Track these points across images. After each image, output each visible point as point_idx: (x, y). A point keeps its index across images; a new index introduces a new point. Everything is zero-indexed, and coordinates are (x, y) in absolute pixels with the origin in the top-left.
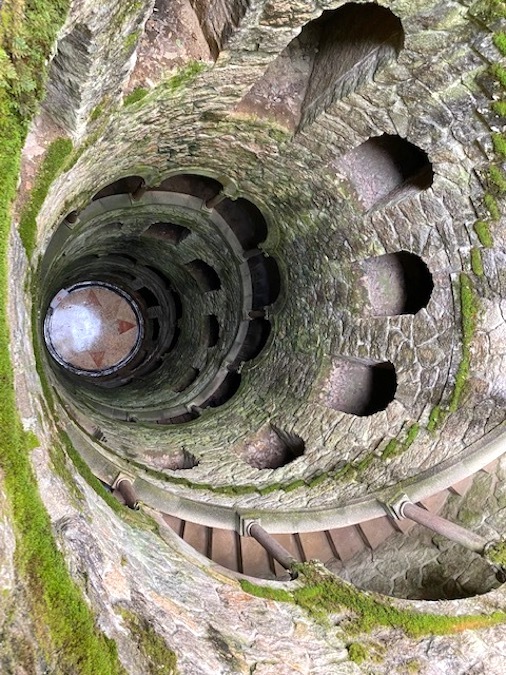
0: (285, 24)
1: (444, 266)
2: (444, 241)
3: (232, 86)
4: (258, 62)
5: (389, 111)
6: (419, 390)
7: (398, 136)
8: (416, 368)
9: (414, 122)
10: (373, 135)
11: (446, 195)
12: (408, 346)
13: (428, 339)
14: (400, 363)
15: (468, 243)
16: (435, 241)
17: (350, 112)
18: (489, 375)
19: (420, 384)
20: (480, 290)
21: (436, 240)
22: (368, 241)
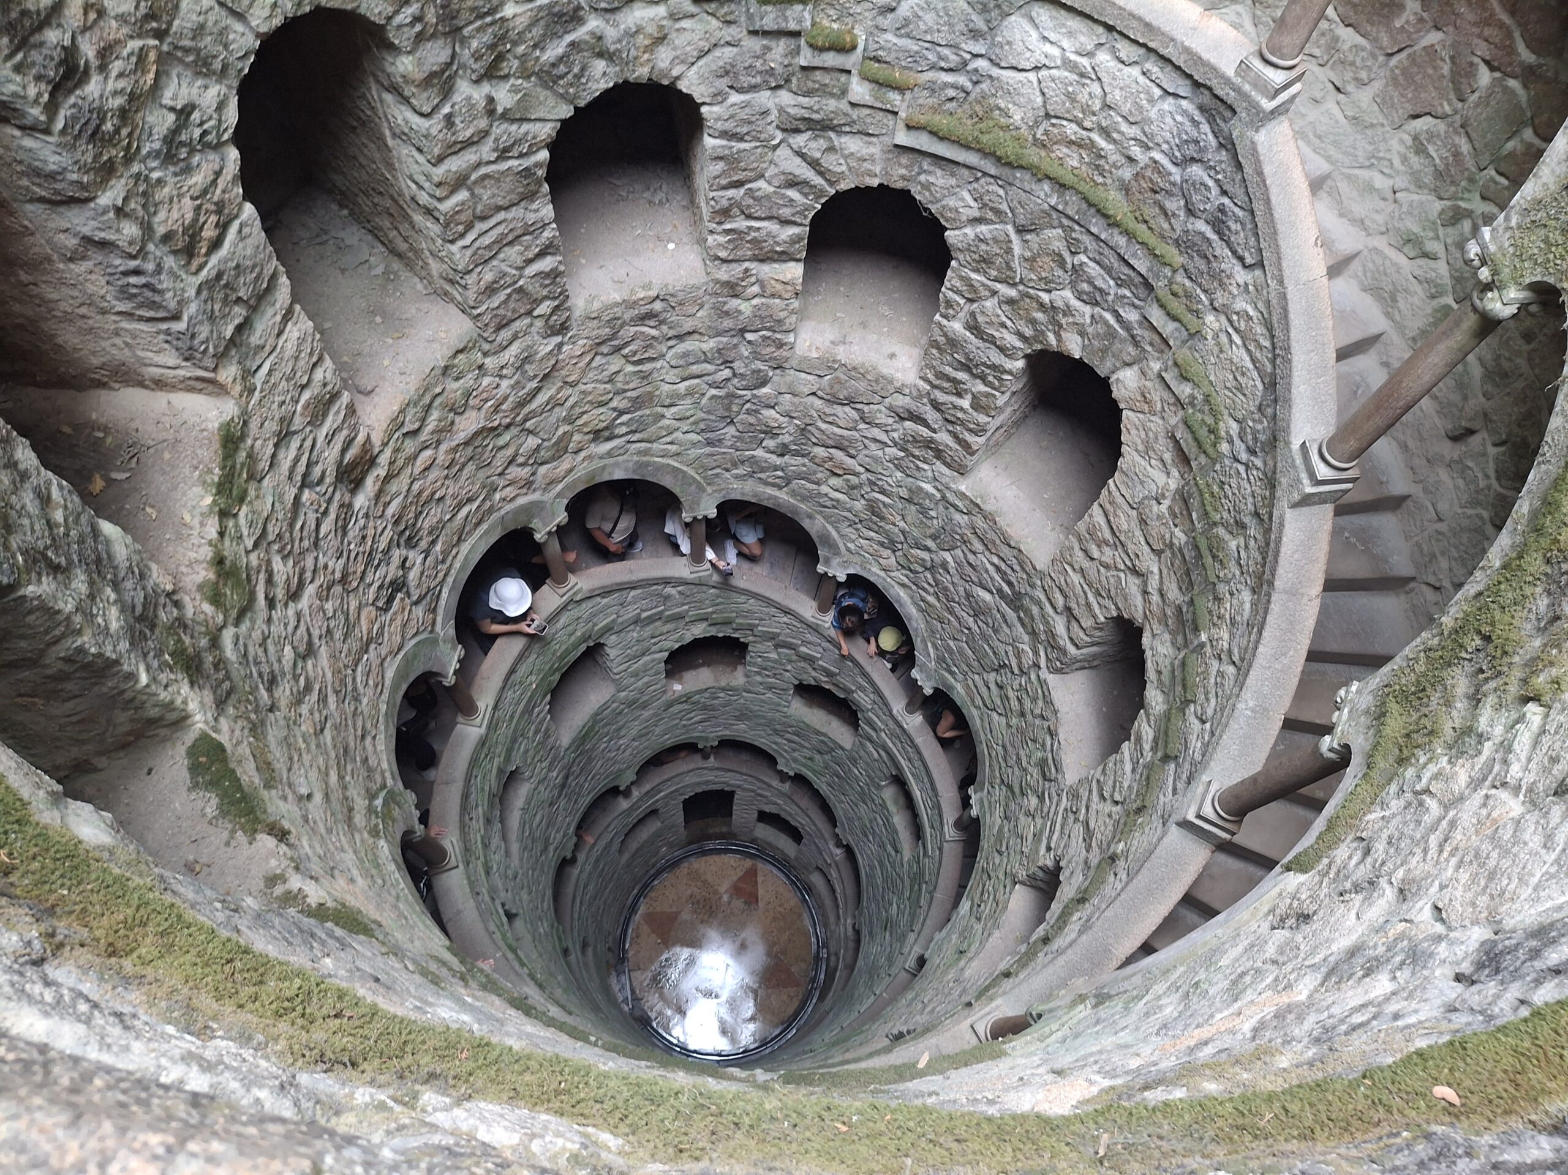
0: (223, 227)
1: (872, 150)
2: (821, 126)
3: (306, 395)
4: (278, 318)
5: (506, 116)
6: (1108, 316)
7: (564, 122)
8: (1059, 303)
9: (548, 77)
10: (541, 173)
11: (726, 81)
12: (1011, 302)
13: (1009, 251)
14: (1040, 335)
15: (843, 78)
16: (815, 147)
17: (473, 194)
18: (1136, 151)
19: (1097, 309)
20: (951, 93)
21: (813, 145)
22: (763, 287)
